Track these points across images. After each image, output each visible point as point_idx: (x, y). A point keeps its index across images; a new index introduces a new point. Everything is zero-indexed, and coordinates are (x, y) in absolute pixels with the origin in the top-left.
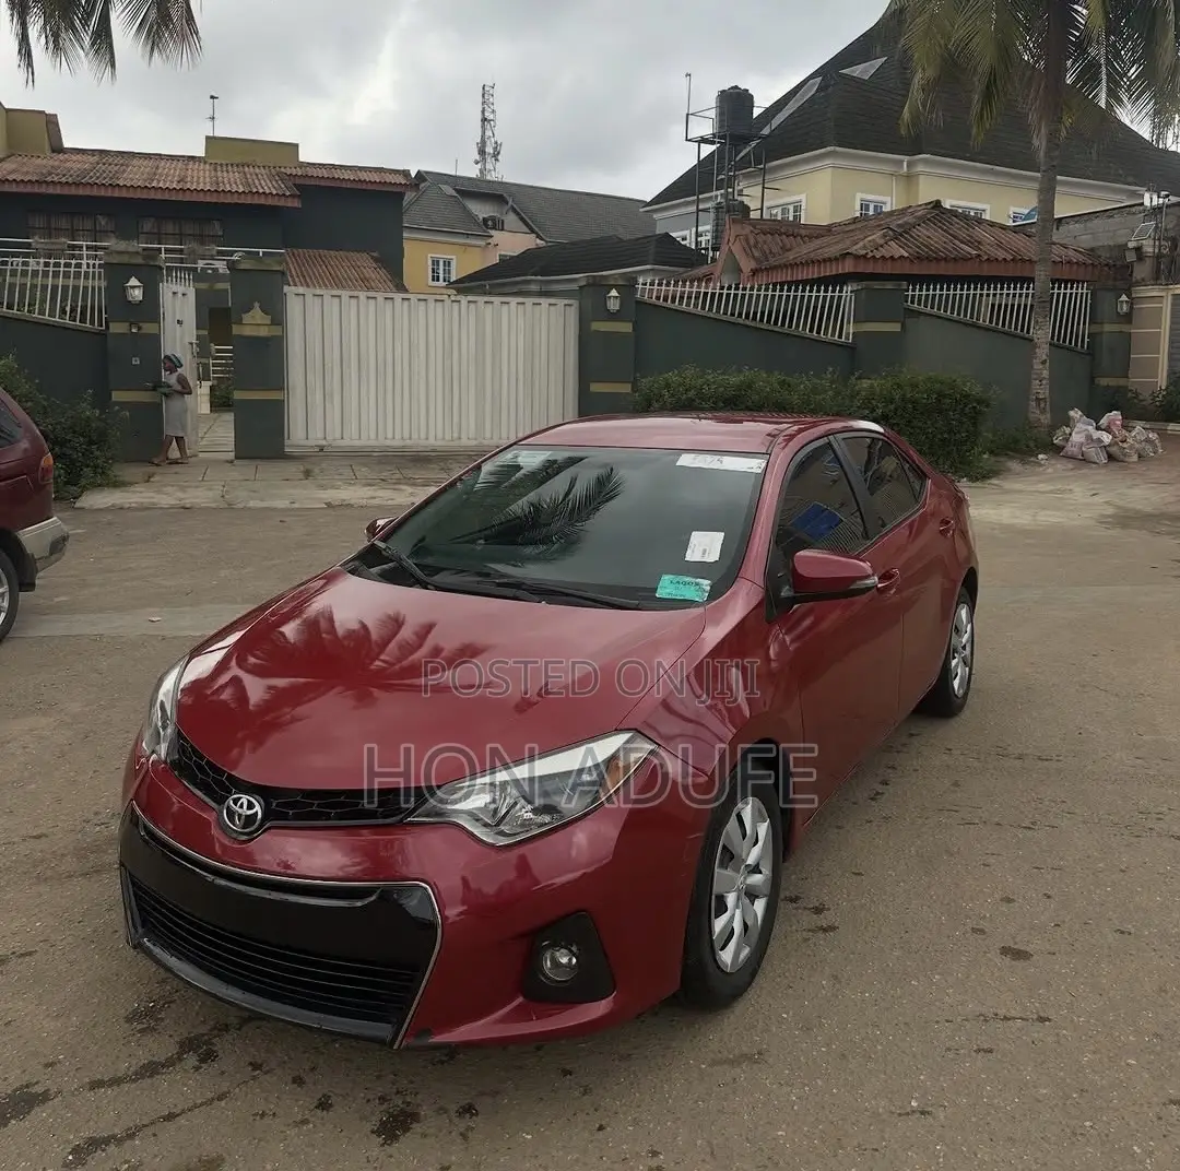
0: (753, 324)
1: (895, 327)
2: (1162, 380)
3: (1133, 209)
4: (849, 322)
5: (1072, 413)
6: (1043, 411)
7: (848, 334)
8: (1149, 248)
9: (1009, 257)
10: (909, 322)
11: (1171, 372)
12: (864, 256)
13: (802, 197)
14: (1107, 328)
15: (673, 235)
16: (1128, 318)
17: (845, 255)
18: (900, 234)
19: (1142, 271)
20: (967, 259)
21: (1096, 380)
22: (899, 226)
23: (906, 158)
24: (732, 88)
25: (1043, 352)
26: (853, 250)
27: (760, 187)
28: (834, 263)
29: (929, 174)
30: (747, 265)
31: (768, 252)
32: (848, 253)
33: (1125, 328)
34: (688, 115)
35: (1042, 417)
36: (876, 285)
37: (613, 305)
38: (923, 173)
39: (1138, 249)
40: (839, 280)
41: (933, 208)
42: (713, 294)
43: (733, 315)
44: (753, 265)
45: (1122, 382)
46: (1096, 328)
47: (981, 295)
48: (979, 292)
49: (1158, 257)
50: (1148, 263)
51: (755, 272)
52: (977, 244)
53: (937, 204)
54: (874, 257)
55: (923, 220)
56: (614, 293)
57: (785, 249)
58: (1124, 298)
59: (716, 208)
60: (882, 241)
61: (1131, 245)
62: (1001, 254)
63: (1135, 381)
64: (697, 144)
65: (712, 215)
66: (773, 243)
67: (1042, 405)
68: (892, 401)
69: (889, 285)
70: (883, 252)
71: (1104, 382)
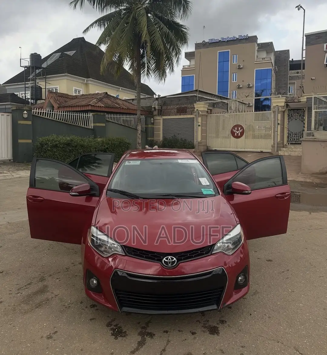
0: (67, 123)
1: (104, 125)
2: (161, 138)
3: (150, 98)
4: (92, 123)
5: (146, 146)
6: (140, 146)
7: (92, 126)
8: (157, 108)
9: (127, 108)
10: (107, 123)
11: (163, 137)
12: (94, 106)
13: (58, 86)
14: (149, 126)
15: (15, 93)
16: (153, 124)
17: (88, 105)
18: (100, 100)
19: (156, 113)
20: (117, 108)
21: (147, 138)
22: (100, 98)
23: (86, 79)
24: (35, 53)
25: (139, 132)
26: (90, 103)
27: (45, 82)
28: (85, 107)
29: (92, 84)
30: (56, 106)
31: (61, 102)
32: (90, 104)
33: (152, 126)
34: (21, 59)
35: (140, 148)
36: (99, 113)
37: (25, 116)
38: (91, 84)
39: (155, 108)
40: (87, 111)
41: (106, 94)
42: (46, 113)
43: (59, 119)
44: (58, 105)
45: (152, 139)
46: (147, 126)
47: (121, 117)
48: (120, 116)
49: (158, 110)
50: (157, 111)
51: (58, 108)
52: (119, 104)
53: (107, 93)
54: (96, 106)
55: (104, 97)
56: (25, 112)
57: (66, 101)
58: (152, 119)
59: (31, 87)
60: (97, 102)
61: (153, 107)
62: (125, 108)
63: (155, 138)
64: (24, 68)
65: (30, 89)
66: (62, 100)
67: (140, 145)
68: (109, 144)
69: (102, 114)
70: (97, 105)
71: (149, 139)
